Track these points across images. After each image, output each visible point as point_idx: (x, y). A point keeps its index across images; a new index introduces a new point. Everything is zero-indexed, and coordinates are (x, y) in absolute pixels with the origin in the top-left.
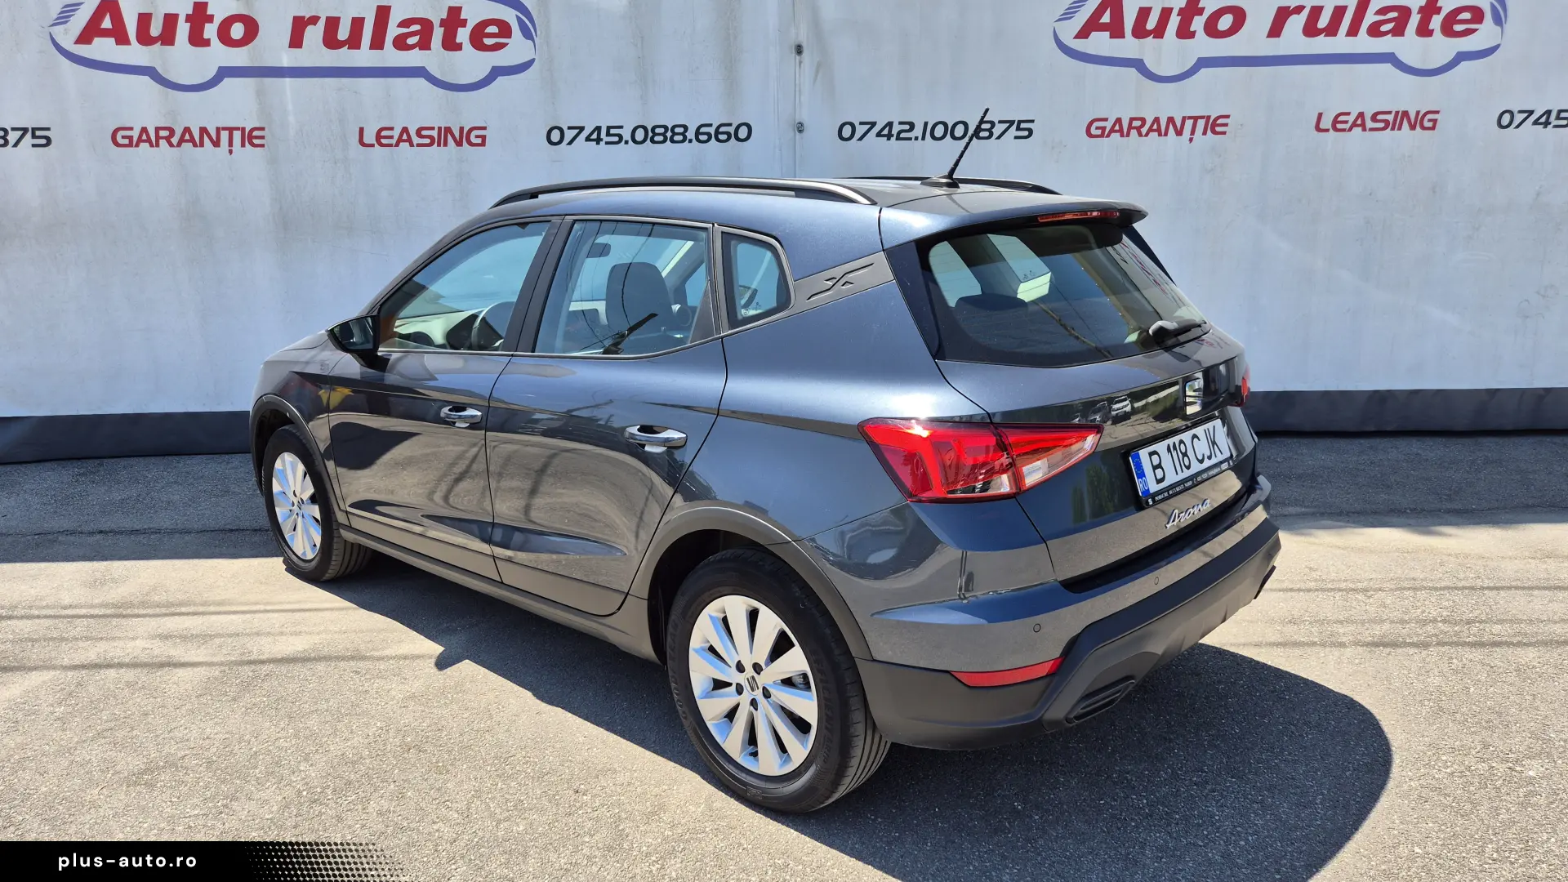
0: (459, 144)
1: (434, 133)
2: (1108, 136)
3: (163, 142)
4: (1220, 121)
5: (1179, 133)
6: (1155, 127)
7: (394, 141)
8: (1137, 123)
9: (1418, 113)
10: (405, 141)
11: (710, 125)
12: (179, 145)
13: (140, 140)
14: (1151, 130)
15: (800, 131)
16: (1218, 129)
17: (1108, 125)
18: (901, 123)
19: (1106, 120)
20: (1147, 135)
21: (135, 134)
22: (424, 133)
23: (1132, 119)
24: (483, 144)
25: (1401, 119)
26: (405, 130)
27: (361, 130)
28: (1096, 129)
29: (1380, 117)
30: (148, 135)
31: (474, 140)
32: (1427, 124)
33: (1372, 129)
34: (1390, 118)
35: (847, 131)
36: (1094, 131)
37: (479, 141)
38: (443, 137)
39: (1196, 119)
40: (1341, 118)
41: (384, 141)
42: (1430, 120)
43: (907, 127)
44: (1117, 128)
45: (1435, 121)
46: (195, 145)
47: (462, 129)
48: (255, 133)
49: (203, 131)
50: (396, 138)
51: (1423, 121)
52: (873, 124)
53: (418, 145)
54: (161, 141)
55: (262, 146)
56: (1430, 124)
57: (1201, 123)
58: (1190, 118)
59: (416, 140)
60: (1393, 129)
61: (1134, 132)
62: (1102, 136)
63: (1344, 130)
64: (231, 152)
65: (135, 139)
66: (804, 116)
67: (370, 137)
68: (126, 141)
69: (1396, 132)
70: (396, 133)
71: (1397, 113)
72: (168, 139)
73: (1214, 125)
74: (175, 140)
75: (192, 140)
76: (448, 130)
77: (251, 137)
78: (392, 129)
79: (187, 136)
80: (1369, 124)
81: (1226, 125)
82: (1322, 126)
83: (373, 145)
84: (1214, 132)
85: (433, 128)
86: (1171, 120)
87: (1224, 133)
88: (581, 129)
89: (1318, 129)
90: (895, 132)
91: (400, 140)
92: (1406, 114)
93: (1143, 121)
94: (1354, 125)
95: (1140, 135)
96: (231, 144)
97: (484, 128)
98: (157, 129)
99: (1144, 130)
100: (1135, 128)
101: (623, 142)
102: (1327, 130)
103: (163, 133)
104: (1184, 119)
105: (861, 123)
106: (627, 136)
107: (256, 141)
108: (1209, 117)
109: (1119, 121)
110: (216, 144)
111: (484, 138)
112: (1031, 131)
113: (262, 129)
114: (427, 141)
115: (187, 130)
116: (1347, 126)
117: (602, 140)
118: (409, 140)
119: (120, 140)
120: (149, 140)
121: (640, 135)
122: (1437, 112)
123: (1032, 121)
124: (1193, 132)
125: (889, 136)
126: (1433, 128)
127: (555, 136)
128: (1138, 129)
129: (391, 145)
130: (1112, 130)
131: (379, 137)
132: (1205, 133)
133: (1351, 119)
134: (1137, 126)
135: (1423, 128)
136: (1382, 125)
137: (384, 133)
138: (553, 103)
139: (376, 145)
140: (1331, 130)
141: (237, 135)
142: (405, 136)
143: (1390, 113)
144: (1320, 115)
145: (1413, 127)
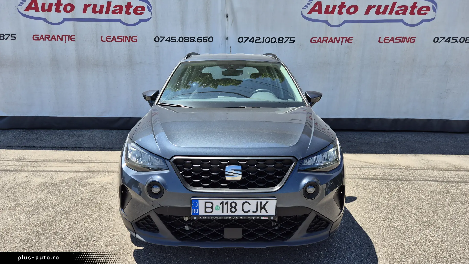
0: (129, 41)
1: (122, 38)
2: (317, 43)
3: (47, 39)
4: (350, 39)
5: (338, 42)
6: (331, 40)
7: (111, 40)
8: (325, 39)
9: (409, 37)
10: (114, 40)
11: (201, 37)
12: (51, 40)
13: (40, 38)
14: (330, 41)
15: (227, 39)
16: (349, 41)
17: (317, 39)
18: (256, 38)
19: (316, 38)
20: (328, 42)
21: (39, 37)
22: (119, 38)
23: (324, 38)
24: (136, 41)
25: (404, 39)
26: (114, 37)
27: (102, 37)
28: (314, 41)
29: (398, 38)
30: (43, 37)
31: (133, 40)
32: (412, 41)
33: (396, 42)
34: (401, 39)
35: (241, 40)
36: (313, 41)
37: (135, 40)
38: (125, 39)
39: (343, 38)
40: (386, 39)
41: (108, 40)
42: (413, 40)
43: (258, 39)
44: (319, 40)
45: (414, 40)
46: (55, 40)
47: (130, 37)
48: (72, 37)
49: (58, 36)
50: (112, 39)
51: (411, 40)
52: (248, 38)
53: (118, 41)
54: (46, 39)
55: (74, 41)
56: (413, 41)
57: (345, 39)
58: (341, 38)
59: (117, 40)
60: (402, 42)
61: (324, 42)
62: (315, 42)
63: (387, 42)
64: (65, 42)
65: (39, 38)
66: (228, 35)
67: (104, 39)
68: (37, 39)
69: (403, 43)
70: (112, 38)
71: (403, 37)
72: (48, 38)
73: (349, 40)
74: (50, 39)
75: (55, 39)
76: (126, 37)
77: (71, 38)
78: (110, 36)
79: (53, 38)
80: (395, 40)
81: (352, 40)
82: (380, 41)
83: (105, 41)
84: (348, 42)
85: (122, 36)
86: (336, 38)
87: (351, 42)
88: (164, 37)
89: (379, 41)
90: (255, 40)
91: (113, 40)
92: (406, 38)
93: (327, 38)
94: (390, 41)
95: (326, 42)
96: (65, 40)
97: (137, 37)
98: (45, 35)
99: (328, 41)
100: (325, 40)
101: (176, 41)
102: (382, 42)
103: (47, 37)
104: (340, 38)
105: (245, 37)
106: (177, 40)
107: (72, 39)
108: (347, 38)
109: (320, 38)
110: (61, 40)
111: (136, 39)
112: (294, 41)
113: (74, 36)
114: (120, 40)
115: (54, 36)
116: (388, 41)
117: (170, 41)
118: (115, 40)
119: (35, 38)
120: (43, 39)
121: (181, 39)
122: (415, 37)
123: (295, 38)
124: (342, 42)
125: (253, 41)
126: (414, 42)
127: (157, 39)
128: (326, 41)
129: (110, 41)
130: (318, 41)
131: (107, 39)
132: (346, 42)
133: (389, 39)
134: (326, 40)
135: (411, 42)
136: (399, 41)
137: (108, 38)
138: (156, 30)
139: (106, 41)
140: (383, 42)
141: (67, 37)
142: (114, 39)
143: (401, 37)
144: (380, 38)
145: (408, 42)
